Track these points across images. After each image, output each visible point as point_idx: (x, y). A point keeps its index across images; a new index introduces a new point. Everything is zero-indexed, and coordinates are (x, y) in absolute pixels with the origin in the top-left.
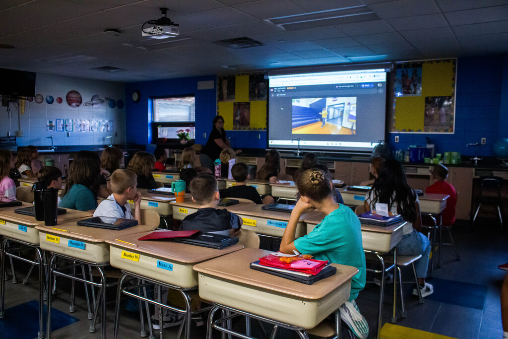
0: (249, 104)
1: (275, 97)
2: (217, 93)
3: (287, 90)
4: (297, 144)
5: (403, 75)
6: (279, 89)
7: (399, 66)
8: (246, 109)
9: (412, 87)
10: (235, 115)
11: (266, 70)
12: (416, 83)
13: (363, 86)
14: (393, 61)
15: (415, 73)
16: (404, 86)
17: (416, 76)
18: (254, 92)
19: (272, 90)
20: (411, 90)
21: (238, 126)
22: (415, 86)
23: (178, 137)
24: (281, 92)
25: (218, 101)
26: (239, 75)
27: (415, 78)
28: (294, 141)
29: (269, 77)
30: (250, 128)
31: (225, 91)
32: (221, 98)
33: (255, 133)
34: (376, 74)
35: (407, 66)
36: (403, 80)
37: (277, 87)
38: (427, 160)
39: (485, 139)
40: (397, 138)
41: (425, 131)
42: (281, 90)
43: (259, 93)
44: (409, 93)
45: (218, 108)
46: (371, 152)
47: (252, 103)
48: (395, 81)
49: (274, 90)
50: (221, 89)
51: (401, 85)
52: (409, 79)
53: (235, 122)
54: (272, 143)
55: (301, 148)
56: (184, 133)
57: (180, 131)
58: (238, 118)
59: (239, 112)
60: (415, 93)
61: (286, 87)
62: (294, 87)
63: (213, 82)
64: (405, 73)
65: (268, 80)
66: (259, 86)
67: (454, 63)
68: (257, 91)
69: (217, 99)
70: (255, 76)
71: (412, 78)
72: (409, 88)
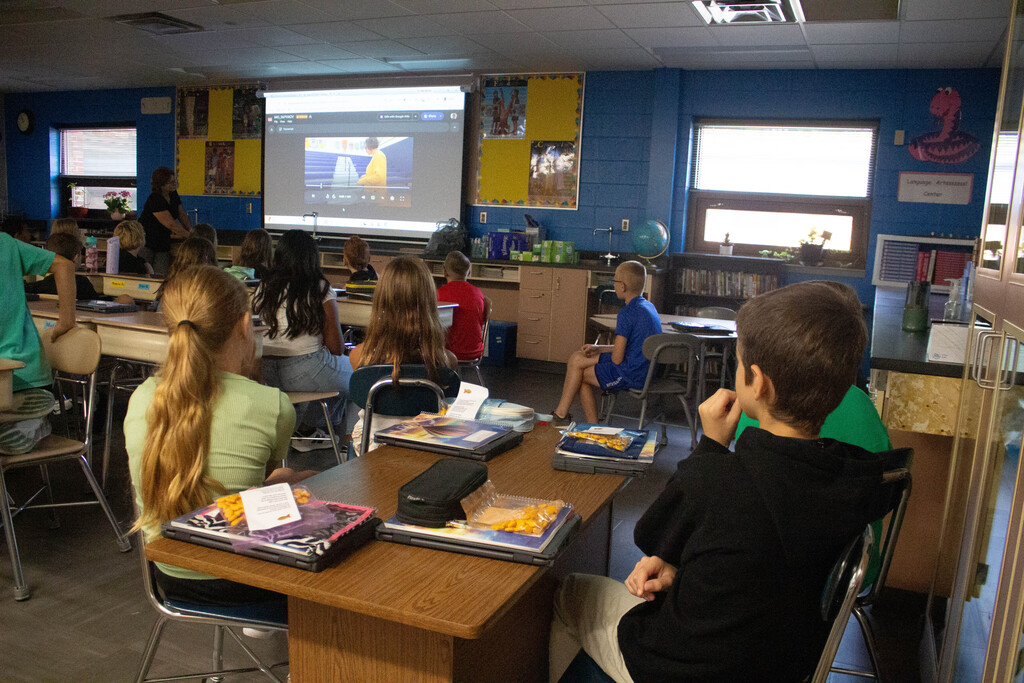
0: (232, 144)
1: (275, 133)
2: (177, 122)
3: (295, 120)
4: (312, 224)
5: (496, 99)
6: (283, 117)
7: (489, 83)
8: (228, 154)
9: (510, 122)
10: (209, 166)
11: (260, 79)
12: (517, 115)
13: (426, 116)
14: (477, 73)
15: (516, 97)
16: (497, 120)
17: (517, 102)
18: (242, 122)
19: (270, 120)
20: (508, 127)
21: (213, 187)
22: (515, 119)
23: (105, 207)
24: (286, 124)
25: (178, 138)
26: (215, 88)
27: (515, 105)
28: (307, 218)
29: (266, 95)
30: (233, 192)
31: (191, 119)
32: (184, 133)
33: (242, 200)
34: (447, 95)
35: (503, 82)
36: (496, 108)
37: (280, 115)
38: (515, 254)
39: (628, 221)
40: (483, 216)
41: (531, 204)
42: (286, 120)
43: (249, 125)
44: (505, 133)
45: (178, 153)
46: (426, 240)
47: (237, 141)
48: (483, 109)
49: (274, 119)
50: (183, 113)
51: (492, 118)
52: (506, 105)
53: (207, 178)
54: (271, 220)
55: (319, 230)
56: (118, 198)
57: (109, 194)
58: (213, 172)
59: (215, 160)
60: (514, 132)
61: (295, 115)
62: (308, 114)
63: (168, 100)
64: (499, 96)
65: (264, 100)
66: (251, 111)
67: (580, 82)
68: (246, 121)
69: (177, 133)
70: (244, 92)
71: (511, 106)
72: (505, 124)
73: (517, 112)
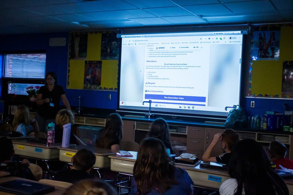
0: (100, 63)
2: (69, 51)
4: (149, 107)
5: (261, 38)
7: (257, 29)
8: (98, 68)
9: (269, 50)
10: (86, 75)
11: (119, 28)
12: (274, 46)
14: (250, 23)
15: (273, 36)
16: (261, 50)
17: (274, 39)
18: (106, 51)
20: (268, 53)
21: (89, 85)
22: (273, 49)
23: (27, 94)
25: (70, 59)
26: (92, 33)
27: (272, 41)
28: (145, 102)
29: (122, 36)
30: (101, 88)
31: (77, 49)
32: (73, 57)
33: (105, 93)
34: (232, 36)
35: (265, 28)
36: (260, 43)
40: (253, 103)
41: (283, 97)
43: (111, 52)
44: (267, 57)
45: (69, 67)
46: (226, 117)
47: (103, 61)
48: (252, 44)
50: (73, 47)
51: (258, 49)
52: (267, 41)
53: (86, 81)
55: (152, 110)
57: (30, 88)
58: (89, 77)
59: (90, 71)
60: (273, 57)
63: (64, 39)
64: (263, 36)
65: (121, 39)
66: (112, 45)
68: (109, 50)
69: (69, 56)
70: (108, 35)
71: (270, 41)
72: (266, 52)
73: (274, 45)
